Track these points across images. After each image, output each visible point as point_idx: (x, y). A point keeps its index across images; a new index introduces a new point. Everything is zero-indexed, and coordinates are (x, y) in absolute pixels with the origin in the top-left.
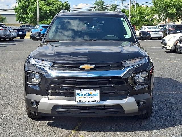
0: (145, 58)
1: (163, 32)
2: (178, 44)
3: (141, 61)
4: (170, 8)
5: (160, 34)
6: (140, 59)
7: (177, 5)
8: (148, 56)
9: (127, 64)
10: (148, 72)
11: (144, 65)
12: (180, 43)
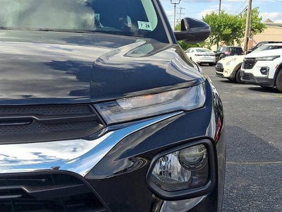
0: (194, 88)
1: (216, 56)
2: (242, 69)
3: (177, 97)
4: (225, 28)
5: (212, 59)
6: (175, 92)
7: (232, 25)
8: (207, 81)
9: (120, 111)
10: (206, 146)
11: (189, 114)
12: (245, 68)
